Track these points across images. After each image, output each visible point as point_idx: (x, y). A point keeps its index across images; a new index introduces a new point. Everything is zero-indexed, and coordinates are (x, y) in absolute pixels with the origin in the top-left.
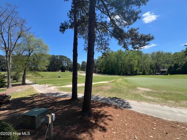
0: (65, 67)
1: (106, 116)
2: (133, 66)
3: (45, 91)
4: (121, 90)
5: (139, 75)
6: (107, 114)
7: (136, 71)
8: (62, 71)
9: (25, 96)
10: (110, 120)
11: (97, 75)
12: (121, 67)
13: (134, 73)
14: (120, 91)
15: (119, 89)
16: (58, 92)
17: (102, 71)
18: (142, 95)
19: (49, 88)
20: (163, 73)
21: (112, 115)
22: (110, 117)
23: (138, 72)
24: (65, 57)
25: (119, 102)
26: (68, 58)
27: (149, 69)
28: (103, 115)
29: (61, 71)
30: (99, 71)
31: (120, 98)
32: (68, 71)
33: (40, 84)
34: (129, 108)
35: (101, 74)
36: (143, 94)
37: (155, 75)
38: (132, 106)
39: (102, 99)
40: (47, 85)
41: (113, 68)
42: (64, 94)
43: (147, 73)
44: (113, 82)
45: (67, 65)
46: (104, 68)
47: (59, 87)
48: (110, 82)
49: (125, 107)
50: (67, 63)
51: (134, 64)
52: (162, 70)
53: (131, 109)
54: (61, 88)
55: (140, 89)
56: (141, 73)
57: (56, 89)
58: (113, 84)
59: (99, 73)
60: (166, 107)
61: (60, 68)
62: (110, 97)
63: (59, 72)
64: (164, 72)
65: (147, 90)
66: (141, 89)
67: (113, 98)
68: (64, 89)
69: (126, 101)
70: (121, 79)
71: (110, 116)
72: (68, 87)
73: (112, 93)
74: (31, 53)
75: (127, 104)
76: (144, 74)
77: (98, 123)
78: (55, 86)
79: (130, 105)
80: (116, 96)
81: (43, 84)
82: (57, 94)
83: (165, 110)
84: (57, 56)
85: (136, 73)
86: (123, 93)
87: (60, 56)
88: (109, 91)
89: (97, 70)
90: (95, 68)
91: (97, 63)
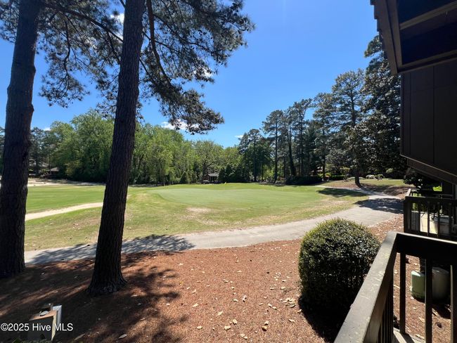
1: (161, 274)
2: (165, 163)
4: (156, 217)
5: (174, 184)
6: (160, 270)
7: (168, 177)
10: (173, 276)
11: (48, 184)
13: (164, 181)
14: (156, 221)
15: (152, 215)
17: (69, 171)
18: (199, 221)
20: (213, 180)
21: (169, 267)
22: (169, 273)
23: (173, 178)
25: (165, 242)
27: (192, 172)
28: (152, 276)
30: (55, 169)
31: (164, 235)
34: (190, 247)
35: (64, 181)
36: (200, 218)
37: (202, 183)
38: (193, 243)
43: (188, 180)
46: (78, 163)
49: (183, 248)
51: (167, 160)
52: (211, 175)
53: (195, 248)
55: (192, 212)
56: (178, 179)
59: (55, 177)
60: (236, 232)
64: (214, 178)
65: (205, 210)
66: (195, 210)
69: (179, 238)
71: (168, 270)
73: (137, 228)
75: (184, 242)
76: (183, 181)
77: (154, 292)
79: (189, 242)
80: (153, 233)
83: (237, 235)
85: (169, 179)
86: (165, 224)
89: (44, 166)
90: (36, 161)
91: (45, 144)
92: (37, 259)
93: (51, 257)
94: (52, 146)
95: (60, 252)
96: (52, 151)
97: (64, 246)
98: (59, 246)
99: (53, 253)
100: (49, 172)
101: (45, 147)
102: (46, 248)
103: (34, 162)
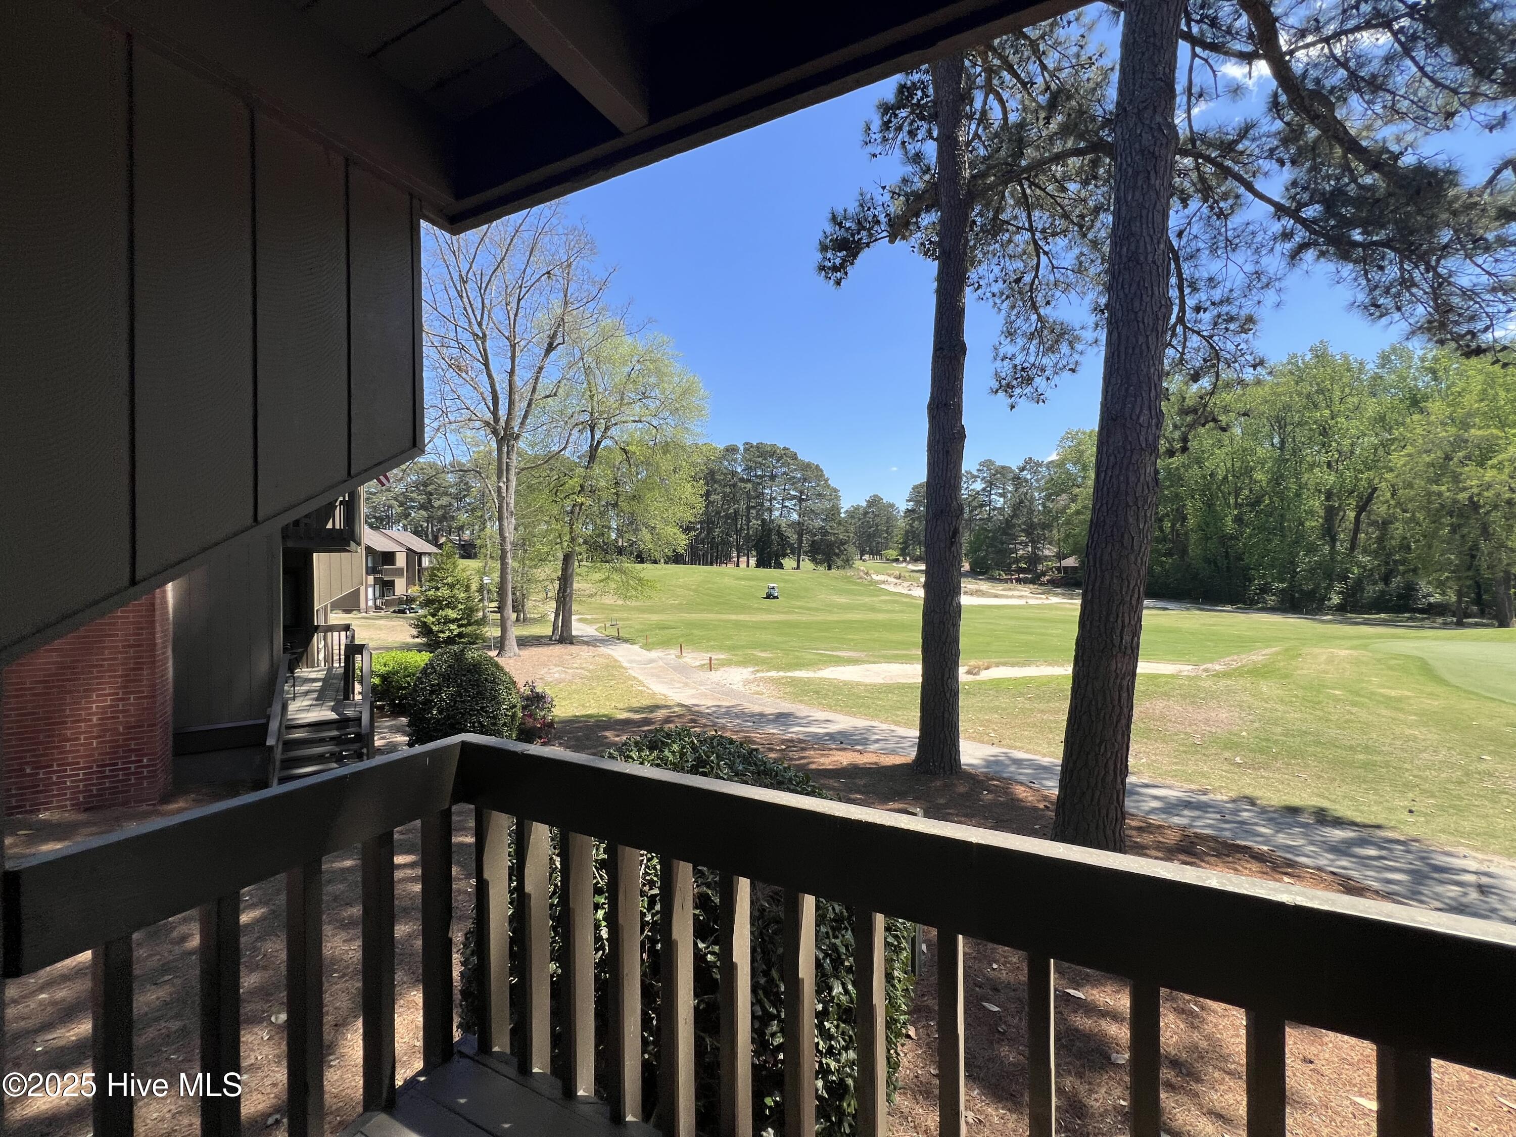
0: (779, 533)
3: (694, 691)
4: (1367, 749)
8: (760, 564)
9: (603, 711)
11: (1054, 600)
12: (1329, 532)
15: (1350, 737)
16: (786, 707)
19: (716, 676)
24: (786, 456)
25: (1373, 852)
26: (809, 465)
29: (753, 561)
30: (1070, 561)
31: (1379, 827)
32: (807, 564)
33: (647, 647)
39: (1172, 807)
40: (693, 658)
41: (1225, 540)
42: (832, 728)
44: (1258, 672)
45: (795, 516)
47: (773, 674)
48: (1226, 675)
50: (801, 500)
54: (793, 682)
57: (762, 688)
58: (1266, 687)
61: (748, 538)
62: (1252, 801)
63: (743, 565)
67: (1293, 811)
68: (817, 692)
70: (1344, 653)
72: (845, 683)
73: (1266, 767)
74: (599, 443)
75: (1484, 888)
78: (744, 663)
80: (1325, 804)
81: (665, 644)
82: (782, 718)
84: (732, 450)
86: (1411, 786)
87: (748, 447)
88: (1231, 744)
89: (1047, 553)
90: (1033, 542)
91: (1048, 498)
92: (989, 763)
93: (1012, 769)
94: (1063, 499)
95: (1031, 764)
96: (1063, 511)
97: (1044, 756)
98: (1036, 752)
99: (1018, 762)
100: (1058, 569)
101: (1049, 504)
102: (1011, 747)
103: (1027, 545)
